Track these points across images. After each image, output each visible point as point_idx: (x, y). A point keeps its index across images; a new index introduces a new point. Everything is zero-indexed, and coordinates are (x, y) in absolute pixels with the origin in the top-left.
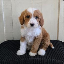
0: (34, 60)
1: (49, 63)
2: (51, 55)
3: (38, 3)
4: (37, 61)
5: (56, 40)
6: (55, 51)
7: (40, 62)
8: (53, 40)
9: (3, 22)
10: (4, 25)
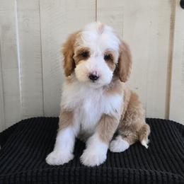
0: (107, 173)
1: (148, 182)
2: (151, 158)
3: (113, 17)
4: (116, 175)
5: (164, 118)
6: (164, 150)
7: (126, 180)
8: (154, 119)
9: (18, 67)
10: (20, 76)
